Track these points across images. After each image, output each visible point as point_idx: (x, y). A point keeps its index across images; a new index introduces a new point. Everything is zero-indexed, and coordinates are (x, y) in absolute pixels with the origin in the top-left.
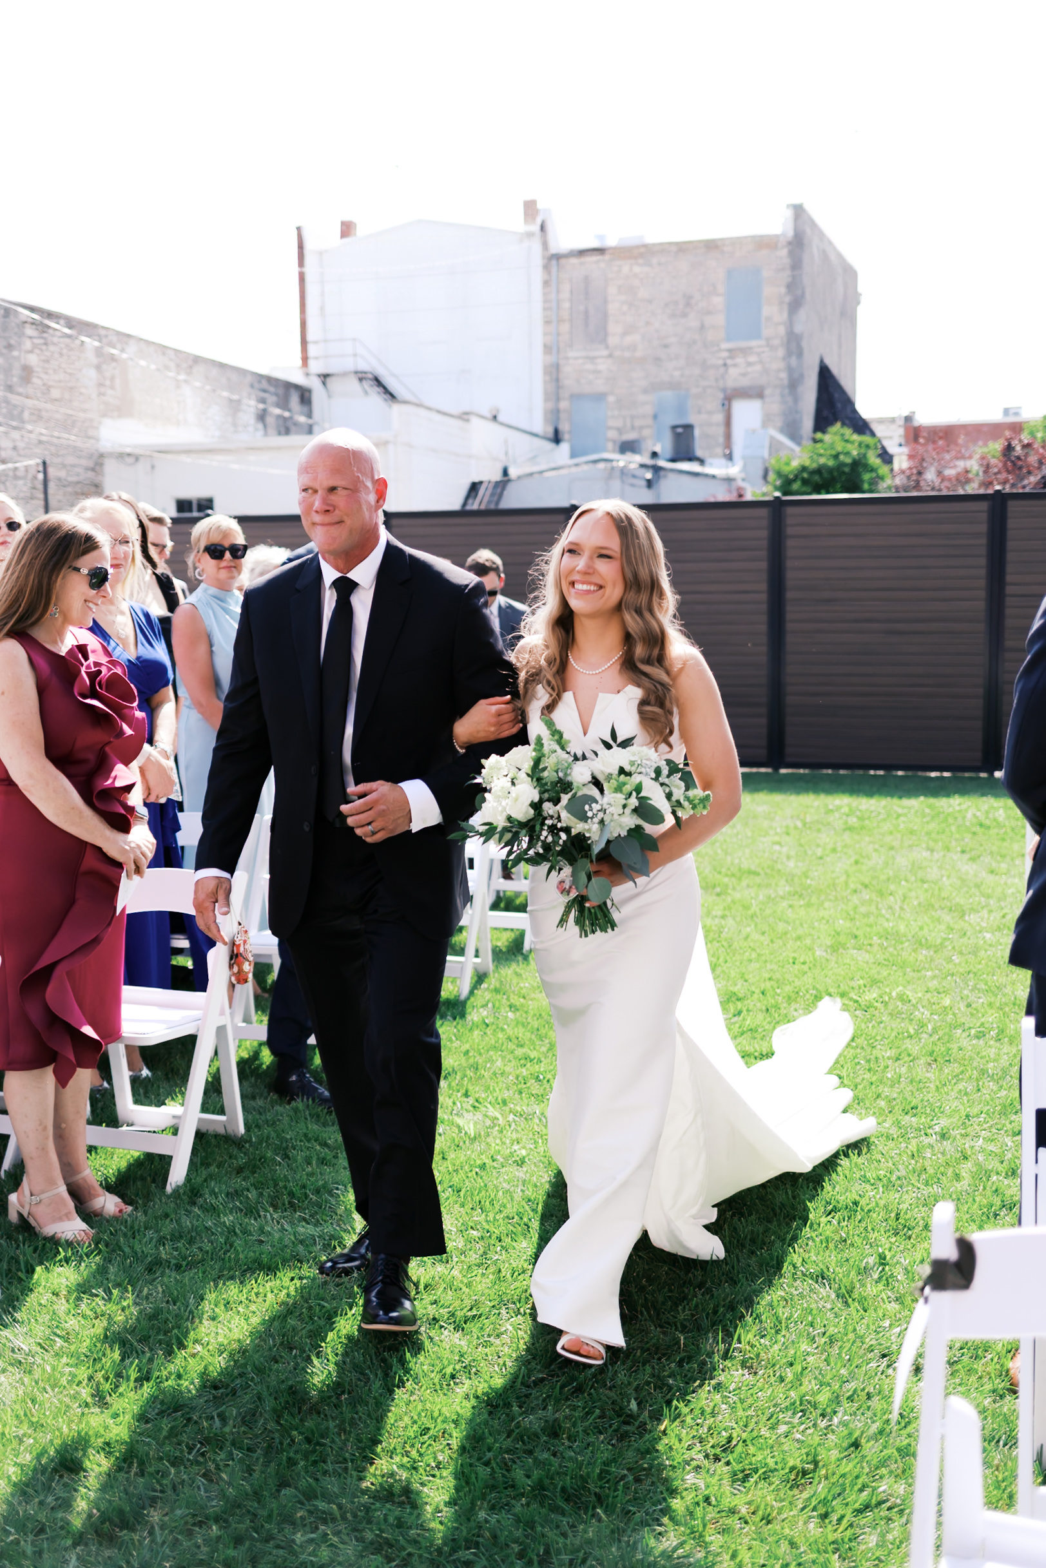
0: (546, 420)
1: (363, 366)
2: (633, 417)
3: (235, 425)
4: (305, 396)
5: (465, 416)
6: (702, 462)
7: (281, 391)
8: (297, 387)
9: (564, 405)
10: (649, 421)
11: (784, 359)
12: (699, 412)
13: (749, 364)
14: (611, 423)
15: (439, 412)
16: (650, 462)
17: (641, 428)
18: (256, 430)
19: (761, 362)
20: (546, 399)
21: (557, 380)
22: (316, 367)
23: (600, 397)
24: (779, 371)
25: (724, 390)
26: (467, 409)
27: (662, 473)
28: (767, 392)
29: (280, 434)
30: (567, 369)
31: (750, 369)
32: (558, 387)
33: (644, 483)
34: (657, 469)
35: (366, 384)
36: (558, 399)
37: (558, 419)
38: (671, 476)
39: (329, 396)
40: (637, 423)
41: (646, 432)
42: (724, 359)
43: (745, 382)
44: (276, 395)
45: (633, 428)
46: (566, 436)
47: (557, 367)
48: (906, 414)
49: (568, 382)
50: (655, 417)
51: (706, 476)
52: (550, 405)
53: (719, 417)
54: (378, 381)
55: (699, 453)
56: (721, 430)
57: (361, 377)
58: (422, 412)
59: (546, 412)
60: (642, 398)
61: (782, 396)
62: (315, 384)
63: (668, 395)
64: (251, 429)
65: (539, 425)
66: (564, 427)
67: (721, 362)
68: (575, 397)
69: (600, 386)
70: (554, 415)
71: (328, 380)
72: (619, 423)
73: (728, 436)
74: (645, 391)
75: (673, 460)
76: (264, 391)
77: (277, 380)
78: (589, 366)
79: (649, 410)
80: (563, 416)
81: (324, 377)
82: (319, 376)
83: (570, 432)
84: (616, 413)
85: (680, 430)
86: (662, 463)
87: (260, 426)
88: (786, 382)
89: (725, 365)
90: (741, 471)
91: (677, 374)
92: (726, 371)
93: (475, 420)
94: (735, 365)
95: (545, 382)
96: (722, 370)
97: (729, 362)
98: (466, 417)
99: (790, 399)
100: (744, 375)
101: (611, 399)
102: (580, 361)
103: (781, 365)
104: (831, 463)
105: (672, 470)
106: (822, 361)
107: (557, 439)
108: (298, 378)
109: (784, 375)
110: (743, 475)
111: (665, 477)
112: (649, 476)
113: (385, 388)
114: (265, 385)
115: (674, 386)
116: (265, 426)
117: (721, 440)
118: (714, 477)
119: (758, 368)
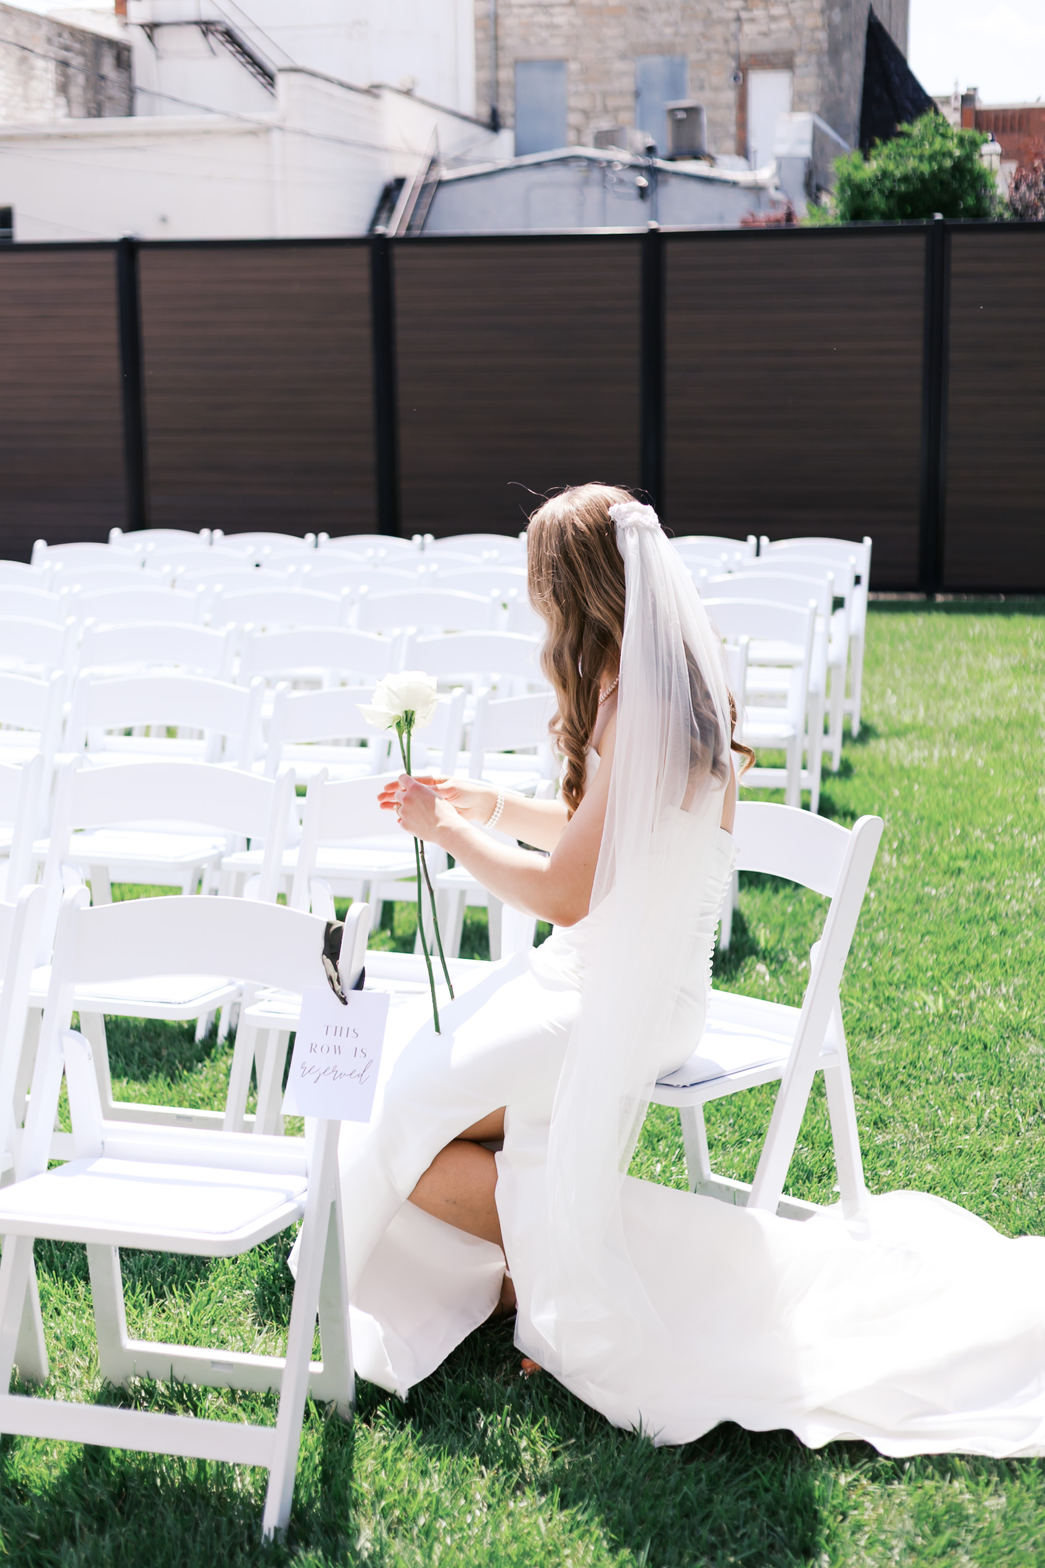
0: (479, 97)
1: (208, 14)
2: (605, 95)
3: (26, 99)
4: (122, 55)
5: (373, 91)
6: (711, 160)
7: (88, 50)
8: (112, 43)
9: (505, 74)
10: (629, 101)
11: (823, 12)
12: (702, 88)
13: (773, 18)
14: (573, 102)
15: (342, 85)
16: (642, 161)
17: (617, 110)
18: (57, 106)
19: (790, 15)
20: (479, 67)
21: (496, 38)
22: (138, 12)
23: (557, 65)
24: (814, 29)
25: (737, 57)
26: (376, 80)
27: (660, 177)
28: (799, 60)
29: (90, 115)
30: (510, 23)
31: (774, 26)
32: (497, 48)
33: (634, 192)
34: (653, 173)
35: (214, 40)
36: (497, 66)
37: (496, 96)
38: (674, 182)
39: (158, 57)
40: (612, 103)
41: (625, 117)
42: (737, 11)
43: (766, 45)
44: (82, 54)
45: (606, 110)
46: (509, 121)
47: (495, 19)
48: (963, 91)
49: (510, 40)
50: (637, 94)
51: (724, 182)
52: (486, 75)
53: (730, 96)
54: (230, 37)
55: (708, 147)
56: (732, 115)
57: (206, 27)
58: (320, 84)
59: (479, 86)
60: (619, 66)
61: (820, 65)
62: (136, 38)
63: (656, 62)
64: (49, 105)
65: (469, 104)
66: (506, 107)
67: (732, 15)
68: (520, 64)
69: (557, 47)
70: (490, 90)
71: (158, 33)
72: (584, 103)
73: (742, 124)
74: (623, 56)
75: (672, 159)
76: (67, 49)
77: (83, 32)
78: (542, 19)
79: (627, 84)
80: (504, 91)
81: (151, 28)
82: (142, 26)
83: (514, 115)
84: (581, 87)
85: (681, 115)
86: (660, 163)
87: (62, 101)
88: (825, 45)
89: (738, 19)
90: (773, 176)
91: (669, 31)
92: (740, 29)
93: (388, 97)
94: (752, 20)
95: (477, 41)
96: (733, 27)
97: (744, 15)
98: (375, 91)
99: (830, 72)
100: (765, 34)
101: (573, 67)
102: (529, 11)
103: (818, 20)
104: (925, 168)
105: (676, 174)
106: (871, 14)
107: (494, 124)
108: (111, 29)
109: (822, 35)
110: (776, 181)
111: (665, 182)
112: (643, 181)
113: (240, 45)
114: (66, 39)
115: (664, 49)
116: (69, 102)
117: (733, 129)
118: (735, 184)
119: (785, 24)
